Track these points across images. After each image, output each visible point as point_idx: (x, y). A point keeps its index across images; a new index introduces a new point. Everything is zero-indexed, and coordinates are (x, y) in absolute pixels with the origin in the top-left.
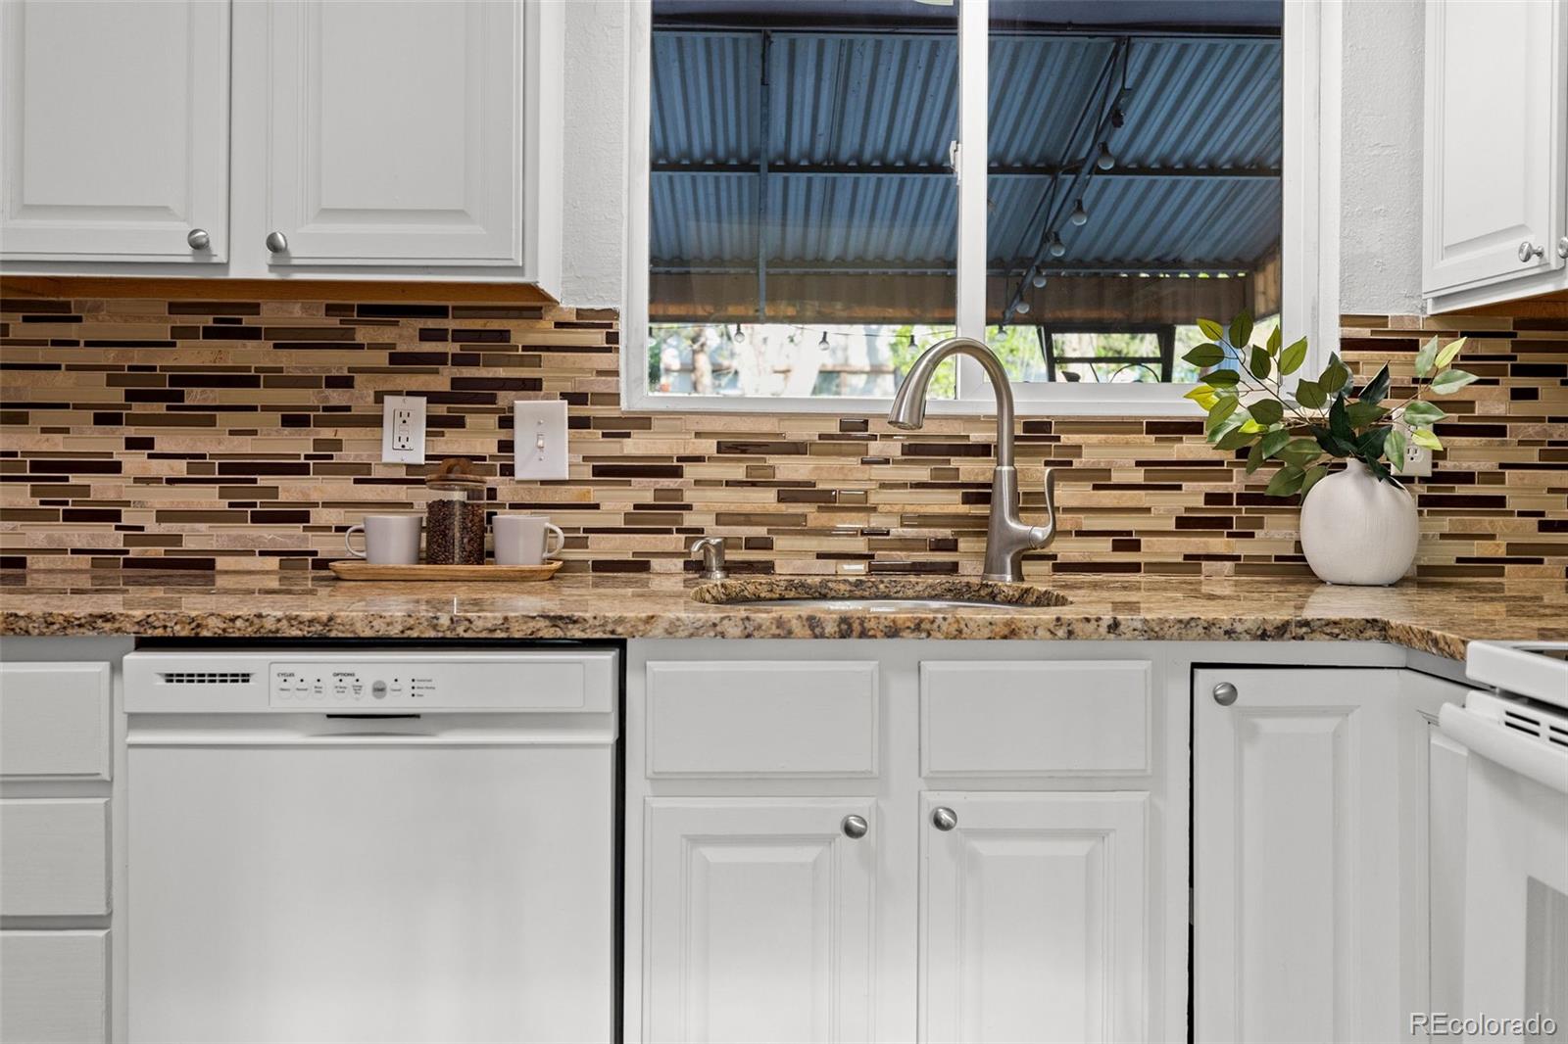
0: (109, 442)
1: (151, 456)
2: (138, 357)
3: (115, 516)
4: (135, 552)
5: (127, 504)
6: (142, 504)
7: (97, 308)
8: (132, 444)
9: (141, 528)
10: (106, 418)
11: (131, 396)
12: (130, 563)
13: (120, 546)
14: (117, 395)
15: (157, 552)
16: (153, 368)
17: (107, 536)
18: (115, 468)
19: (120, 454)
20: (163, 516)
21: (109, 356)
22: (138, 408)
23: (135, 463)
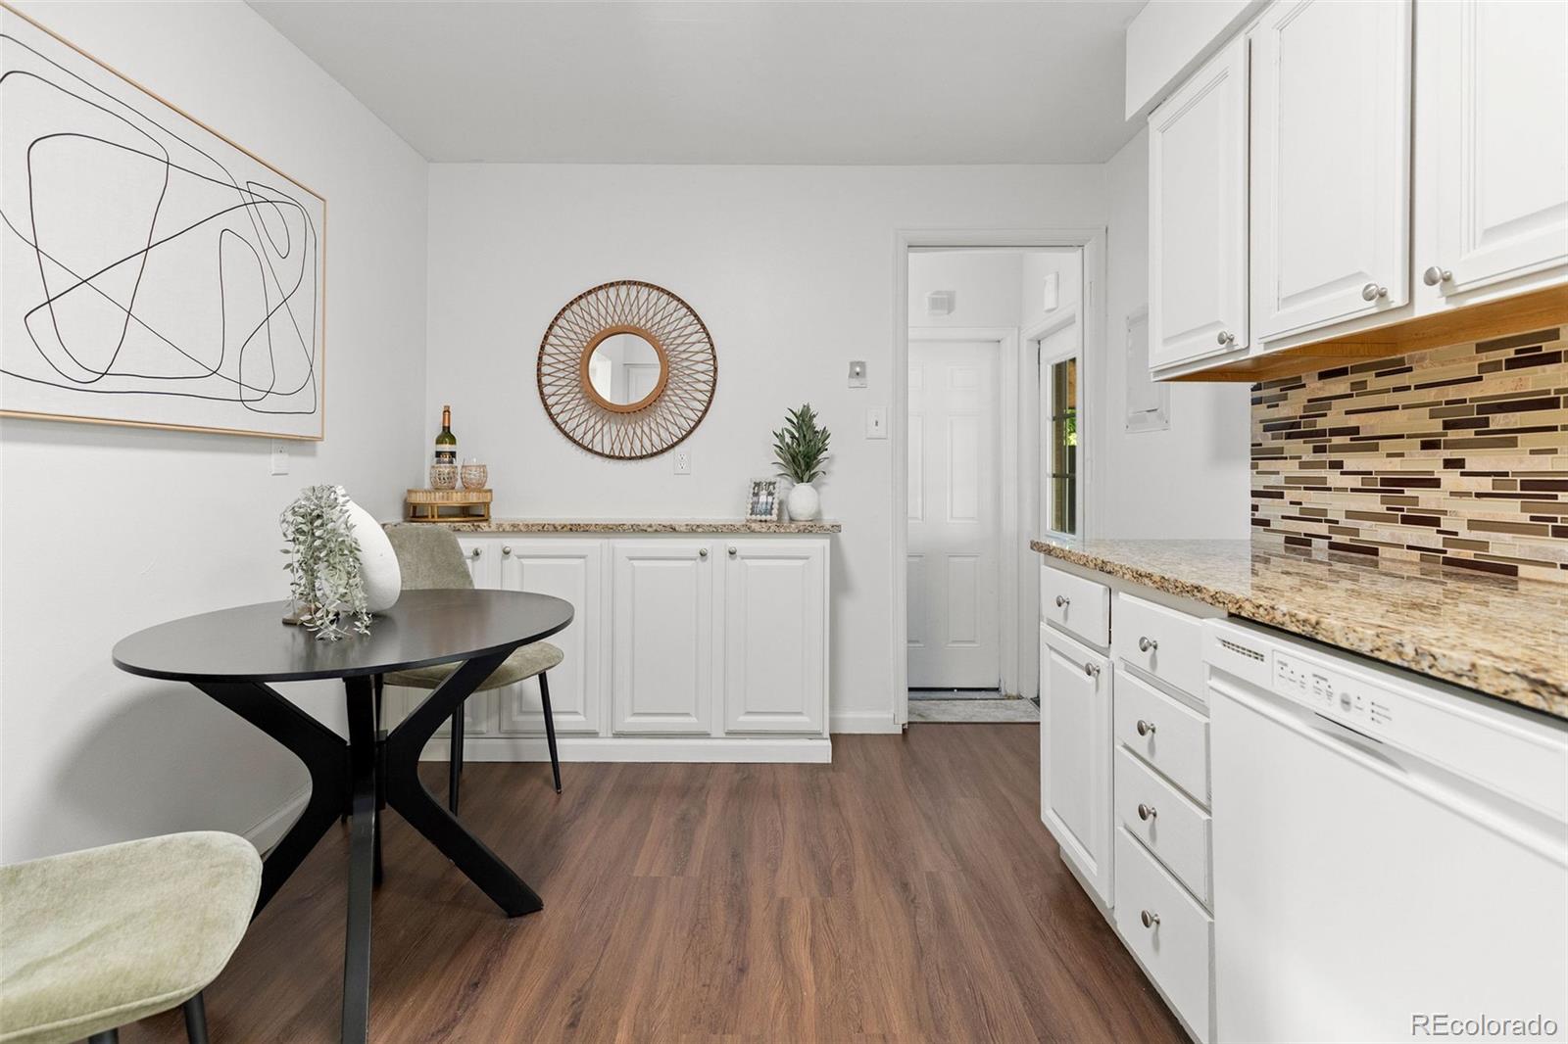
0: (1431, 463)
1: (1462, 474)
2: (1452, 393)
3: (1435, 522)
4: (1451, 553)
5: (1445, 513)
6: (1455, 513)
7: (1422, 359)
8: (1449, 464)
9: (1456, 534)
10: (1429, 445)
11: (1447, 426)
12: (1448, 561)
13: (1440, 547)
14: (1437, 426)
15: (1468, 554)
16: (1465, 401)
17: (1429, 537)
18: (1435, 483)
19: (1439, 472)
20: (1473, 524)
21: (1430, 395)
22: (1453, 435)
23: (1451, 479)
